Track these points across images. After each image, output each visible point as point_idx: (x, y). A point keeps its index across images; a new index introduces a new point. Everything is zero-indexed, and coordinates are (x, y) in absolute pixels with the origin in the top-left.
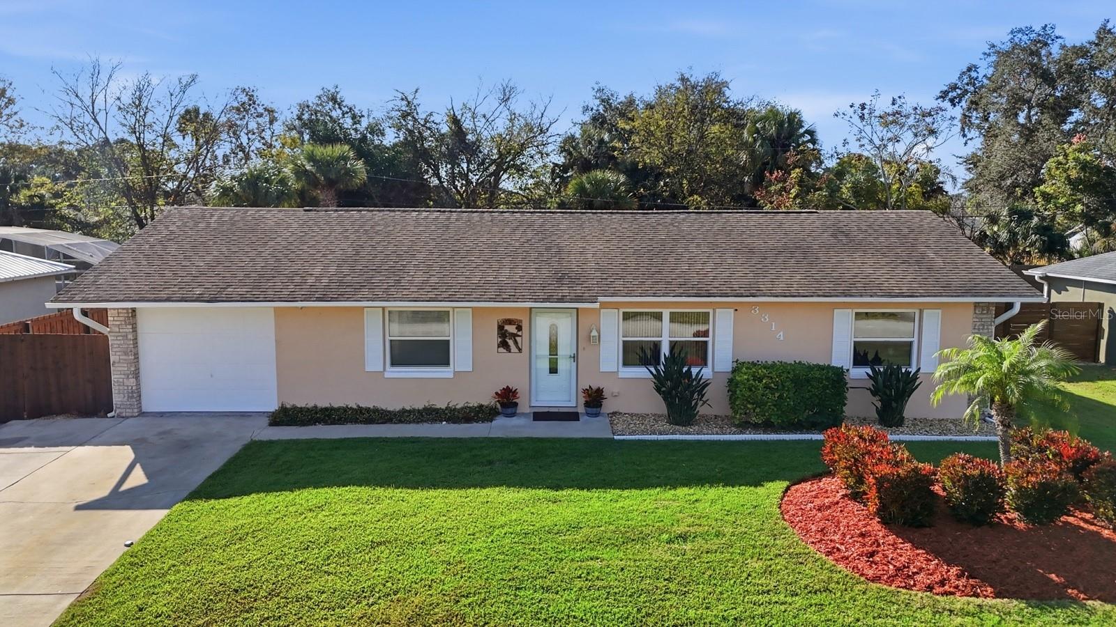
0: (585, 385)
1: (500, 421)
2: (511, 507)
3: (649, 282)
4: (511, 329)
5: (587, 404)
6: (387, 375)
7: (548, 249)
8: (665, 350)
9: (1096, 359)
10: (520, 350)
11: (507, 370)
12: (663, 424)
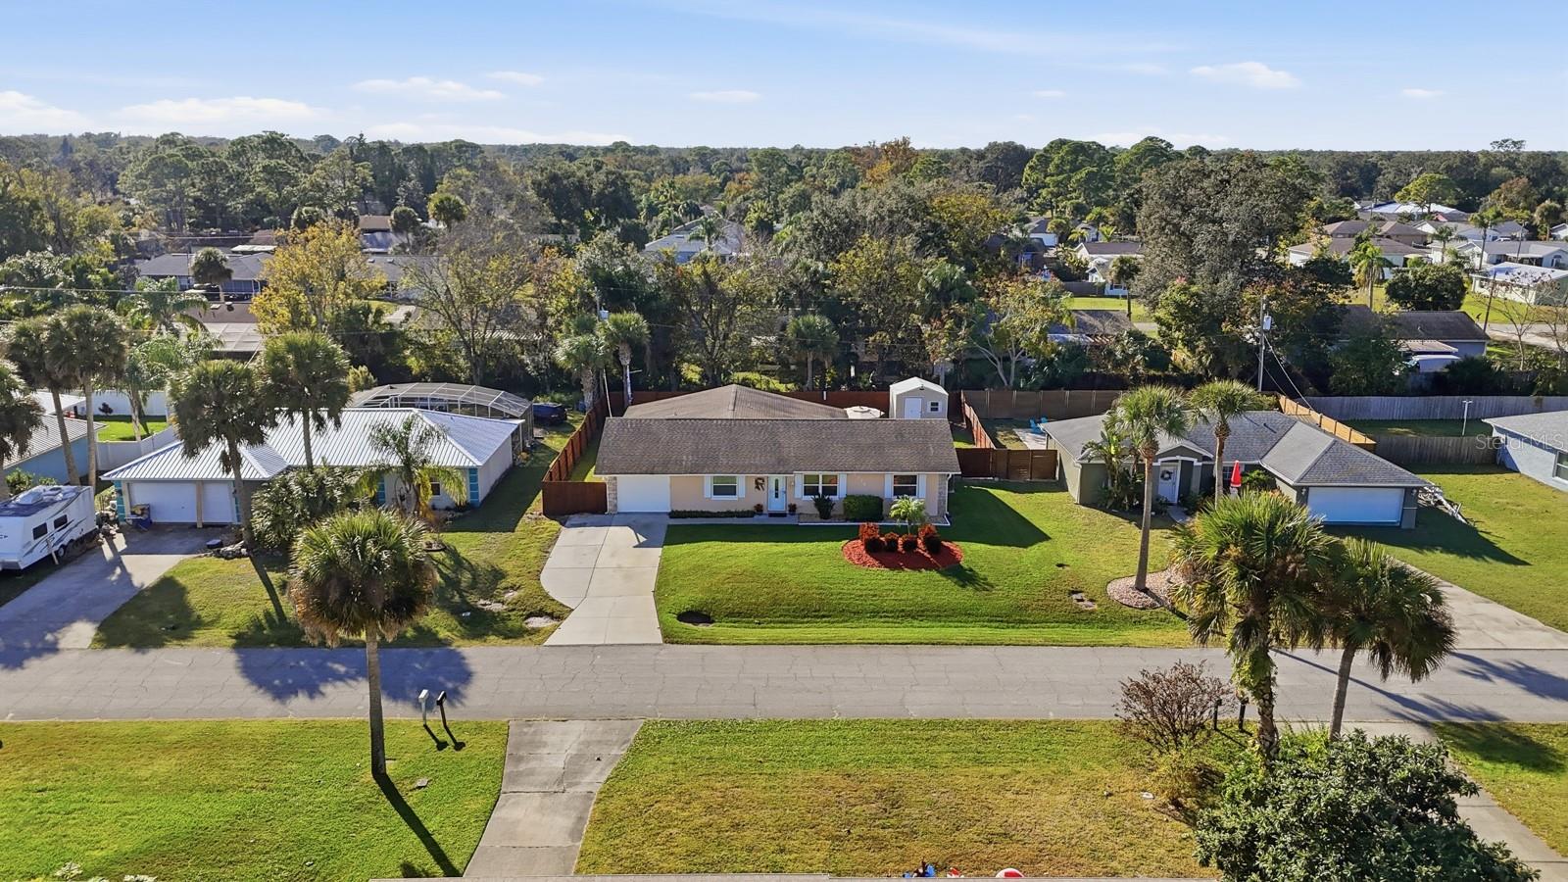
0: (789, 503)
1: (756, 517)
2: (764, 547)
3: (814, 464)
4: (760, 481)
5: (790, 511)
6: (711, 499)
7: (774, 445)
8: (820, 491)
9: (1054, 478)
10: (764, 490)
11: (759, 497)
12: (819, 519)
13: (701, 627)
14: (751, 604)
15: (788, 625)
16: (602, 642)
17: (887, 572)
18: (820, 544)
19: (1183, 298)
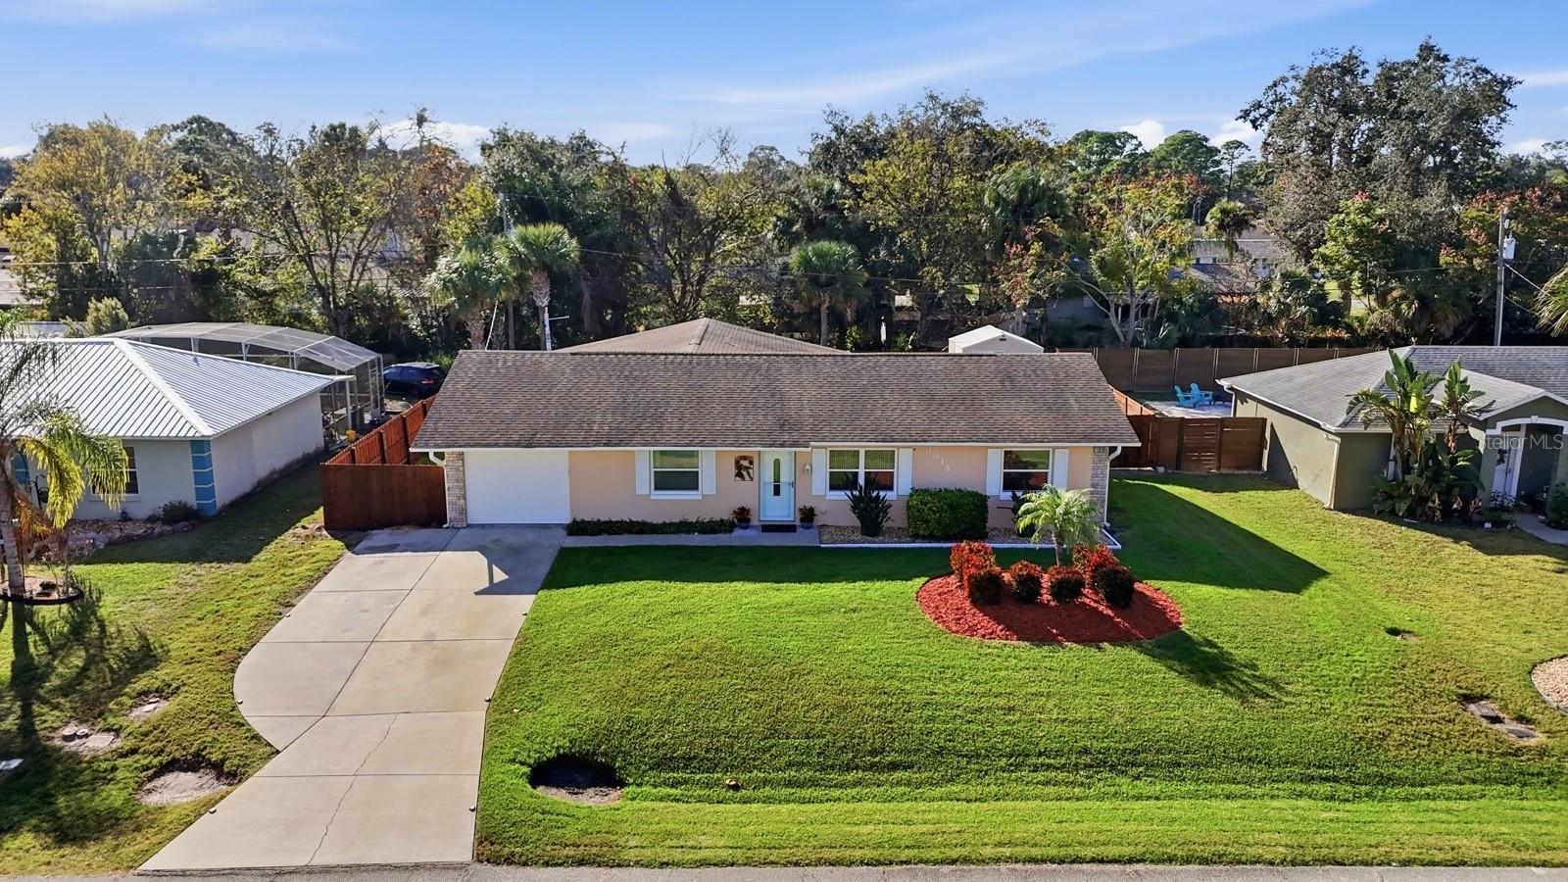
0: (800, 505)
1: (737, 532)
2: (752, 593)
3: (849, 428)
4: (745, 463)
5: (802, 520)
6: (652, 497)
7: (773, 396)
8: (861, 481)
9: (1260, 468)
10: (752, 479)
11: (742, 494)
12: (858, 536)
13: (592, 800)
14: (714, 733)
15: (806, 793)
16: (301, 861)
17: (1026, 652)
18: (869, 584)
19: (1366, 220)
